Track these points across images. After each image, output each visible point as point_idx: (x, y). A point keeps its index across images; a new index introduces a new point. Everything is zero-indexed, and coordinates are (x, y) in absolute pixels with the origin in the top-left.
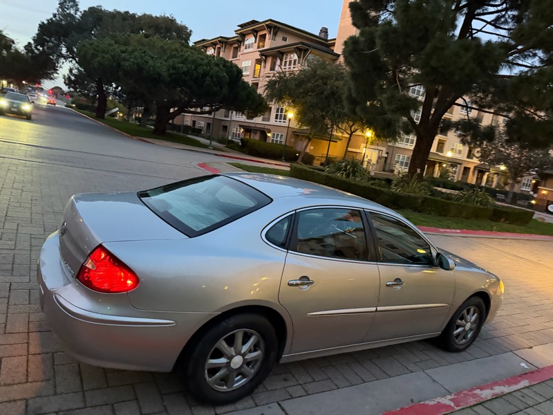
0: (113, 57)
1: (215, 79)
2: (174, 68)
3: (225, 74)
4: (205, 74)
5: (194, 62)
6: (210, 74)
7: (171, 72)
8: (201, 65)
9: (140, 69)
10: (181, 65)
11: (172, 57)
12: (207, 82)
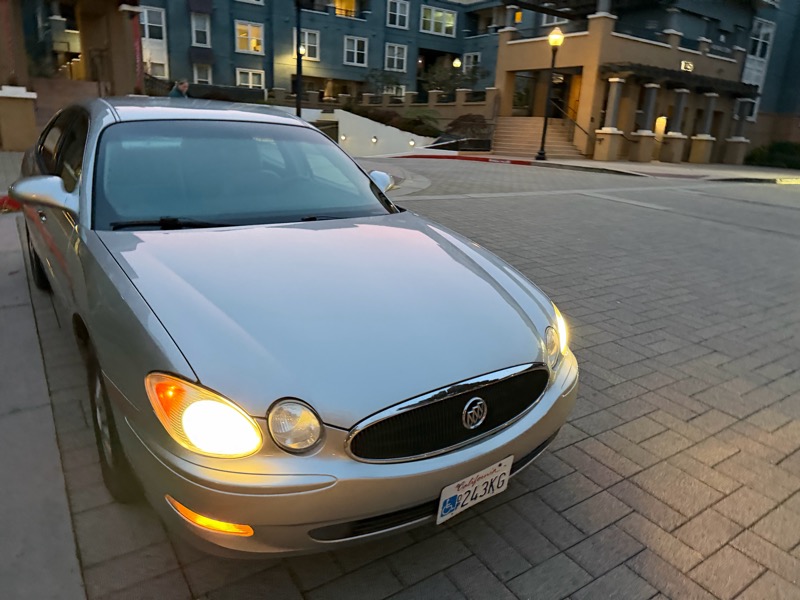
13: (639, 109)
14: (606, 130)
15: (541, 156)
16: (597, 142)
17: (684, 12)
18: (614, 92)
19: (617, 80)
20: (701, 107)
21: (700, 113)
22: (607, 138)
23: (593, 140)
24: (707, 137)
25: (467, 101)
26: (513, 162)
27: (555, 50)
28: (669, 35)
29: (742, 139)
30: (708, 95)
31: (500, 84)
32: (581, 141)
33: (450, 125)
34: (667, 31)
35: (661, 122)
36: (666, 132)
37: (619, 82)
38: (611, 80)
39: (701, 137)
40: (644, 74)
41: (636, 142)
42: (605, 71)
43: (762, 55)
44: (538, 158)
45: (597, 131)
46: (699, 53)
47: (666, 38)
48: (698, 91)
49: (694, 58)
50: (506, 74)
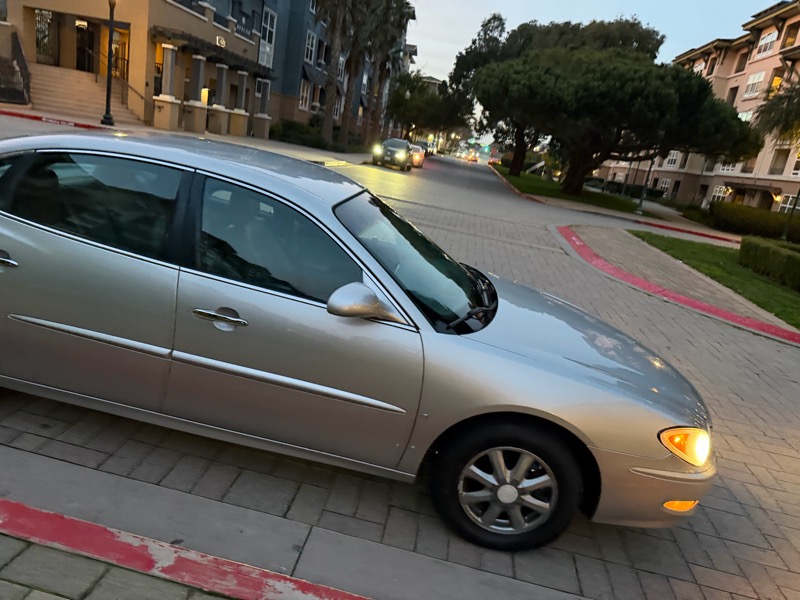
0: (501, 81)
1: (652, 100)
2: (586, 88)
3: (672, 91)
4: (636, 94)
5: (622, 76)
6: (646, 92)
7: (580, 94)
8: (633, 80)
9: (532, 92)
10: (596, 84)
11: (588, 71)
12: (637, 106)
13: (187, 77)
14: (162, 97)
15: (108, 120)
16: (157, 110)
18: (169, 59)
19: (171, 47)
20: (236, 83)
21: (234, 89)
22: (168, 108)
23: (151, 107)
24: (243, 112)
26: (76, 125)
28: (204, 8)
29: (266, 116)
30: (239, 72)
31: (15, 20)
32: (136, 104)
35: (205, 93)
36: (210, 103)
37: (172, 50)
38: (165, 45)
39: (236, 111)
40: (193, 44)
41: (189, 112)
42: (156, 35)
43: (270, 41)
44: (102, 123)
45: (155, 97)
46: (229, 31)
47: (202, 10)
48: (233, 68)
49: (225, 35)
50: (22, 9)
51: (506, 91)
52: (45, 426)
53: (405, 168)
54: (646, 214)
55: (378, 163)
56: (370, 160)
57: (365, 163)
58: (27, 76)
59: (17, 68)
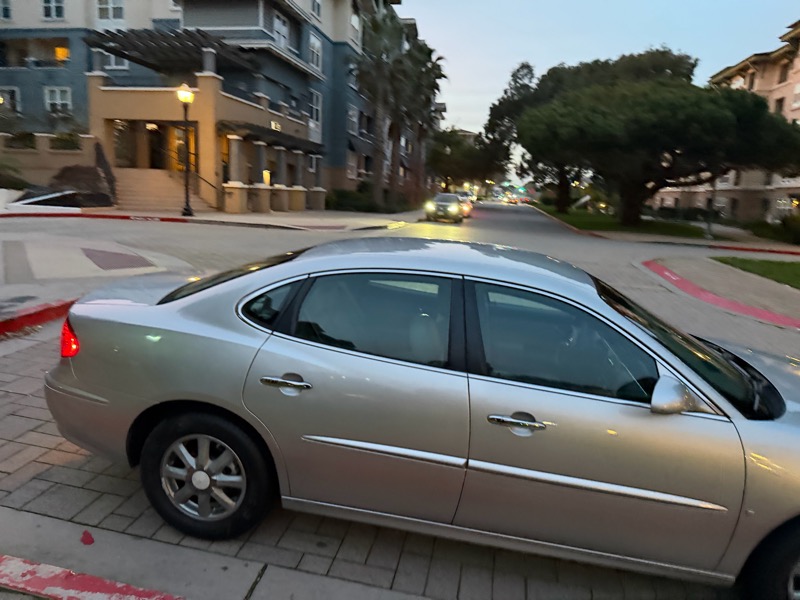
0: (548, 125)
1: (708, 125)
3: (728, 113)
4: (690, 120)
6: (700, 118)
7: (631, 128)
8: (684, 107)
9: (582, 133)
10: (647, 116)
11: (635, 105)
14: (231, 184)
15: (188, 212)
16: (227, 196)
17: (268, 79)
18: (235, 148)
19: (234, 137)
20: (291, 162)
21: (291, 168)
22: (236, 192)
23: (222, 194)
24: (301, 188)
25: (52, 148)
26: (163, 220)
27: (186, 106)
28: (259, 98)
29: (320, 189)
30: (296, 152)
31: (97, 132)
32: (208, 193)
33: (56, 177)
34: (257, 94)
35: (266, 174)
36: (271, 184)
37: (238, 140)
38: (230, 137)
39: (296, 188)
40: (255, 132)
41: (256, 194)
42: (222, 128)
43: (317, 120)
44: (184, 214)
45: (225, 185)
46: (282, 115)
47: (258, 100)
48: (290, 149)
49: (279, 119)
50: (103, 122)
51: (555, 135)
52: (321, 545)
53: (457, 221)
54: (717, 237)
55: (433, 218)
56: (424, 217)
57: (420, 221)
58: (111, 180)
59: (103, 175)
